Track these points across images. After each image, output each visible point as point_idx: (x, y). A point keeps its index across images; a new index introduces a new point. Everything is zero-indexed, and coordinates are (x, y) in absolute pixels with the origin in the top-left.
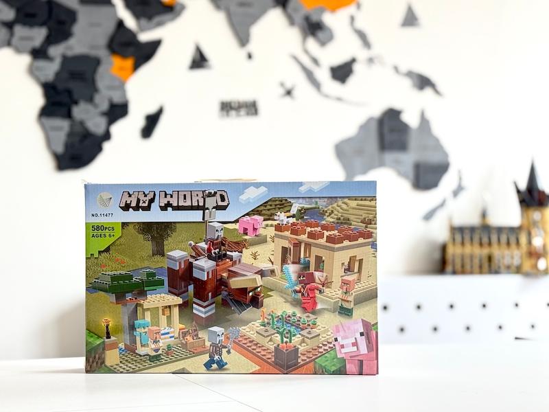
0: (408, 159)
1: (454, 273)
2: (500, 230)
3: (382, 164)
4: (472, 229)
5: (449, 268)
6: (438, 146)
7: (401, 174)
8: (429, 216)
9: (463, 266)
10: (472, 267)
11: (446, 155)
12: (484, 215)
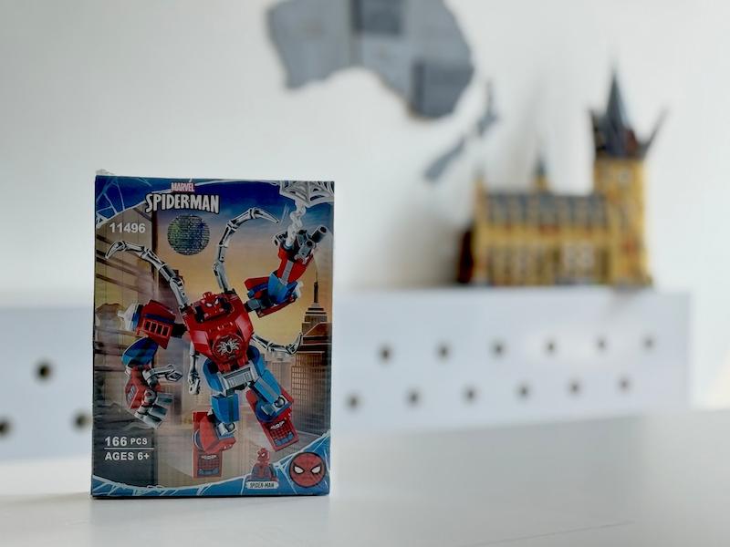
0: (404, 51)
1: (492, 283)
3: (355, 61)
4: (523, 199)
5: (480, 274)
6: (453, 30)
7: (390, 84)
8: (435, 171)
9: (508, 271)
10: (523, 272)
12: (540, 171)
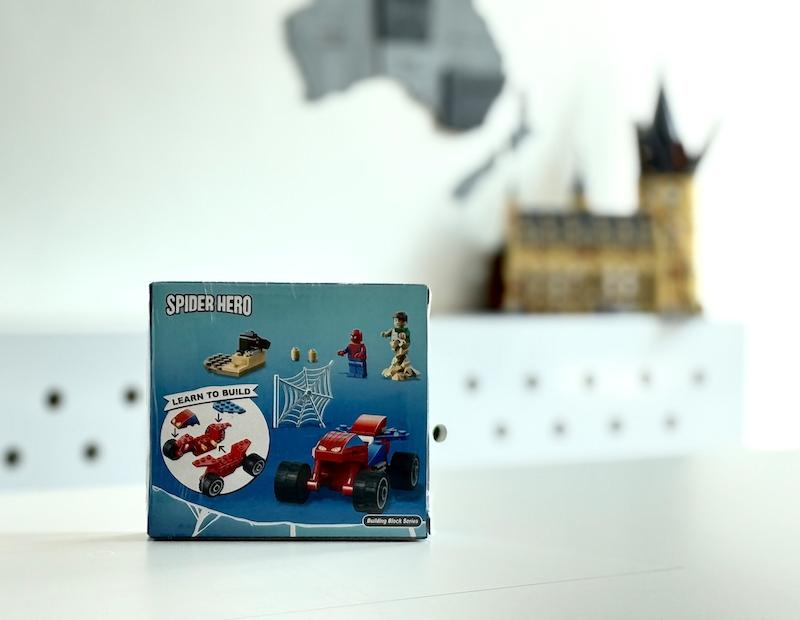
0: (431, 59)
1: (526, 309)
2: (613, 221)
4: (559, 220)
5: (511, 301)
6: (483, 36)
7: (415, 95)
8: (464, 189)
11: (497, 57)
12: (578, 189)
